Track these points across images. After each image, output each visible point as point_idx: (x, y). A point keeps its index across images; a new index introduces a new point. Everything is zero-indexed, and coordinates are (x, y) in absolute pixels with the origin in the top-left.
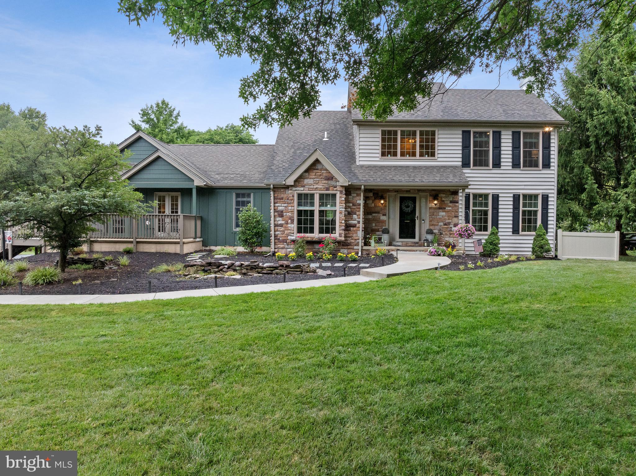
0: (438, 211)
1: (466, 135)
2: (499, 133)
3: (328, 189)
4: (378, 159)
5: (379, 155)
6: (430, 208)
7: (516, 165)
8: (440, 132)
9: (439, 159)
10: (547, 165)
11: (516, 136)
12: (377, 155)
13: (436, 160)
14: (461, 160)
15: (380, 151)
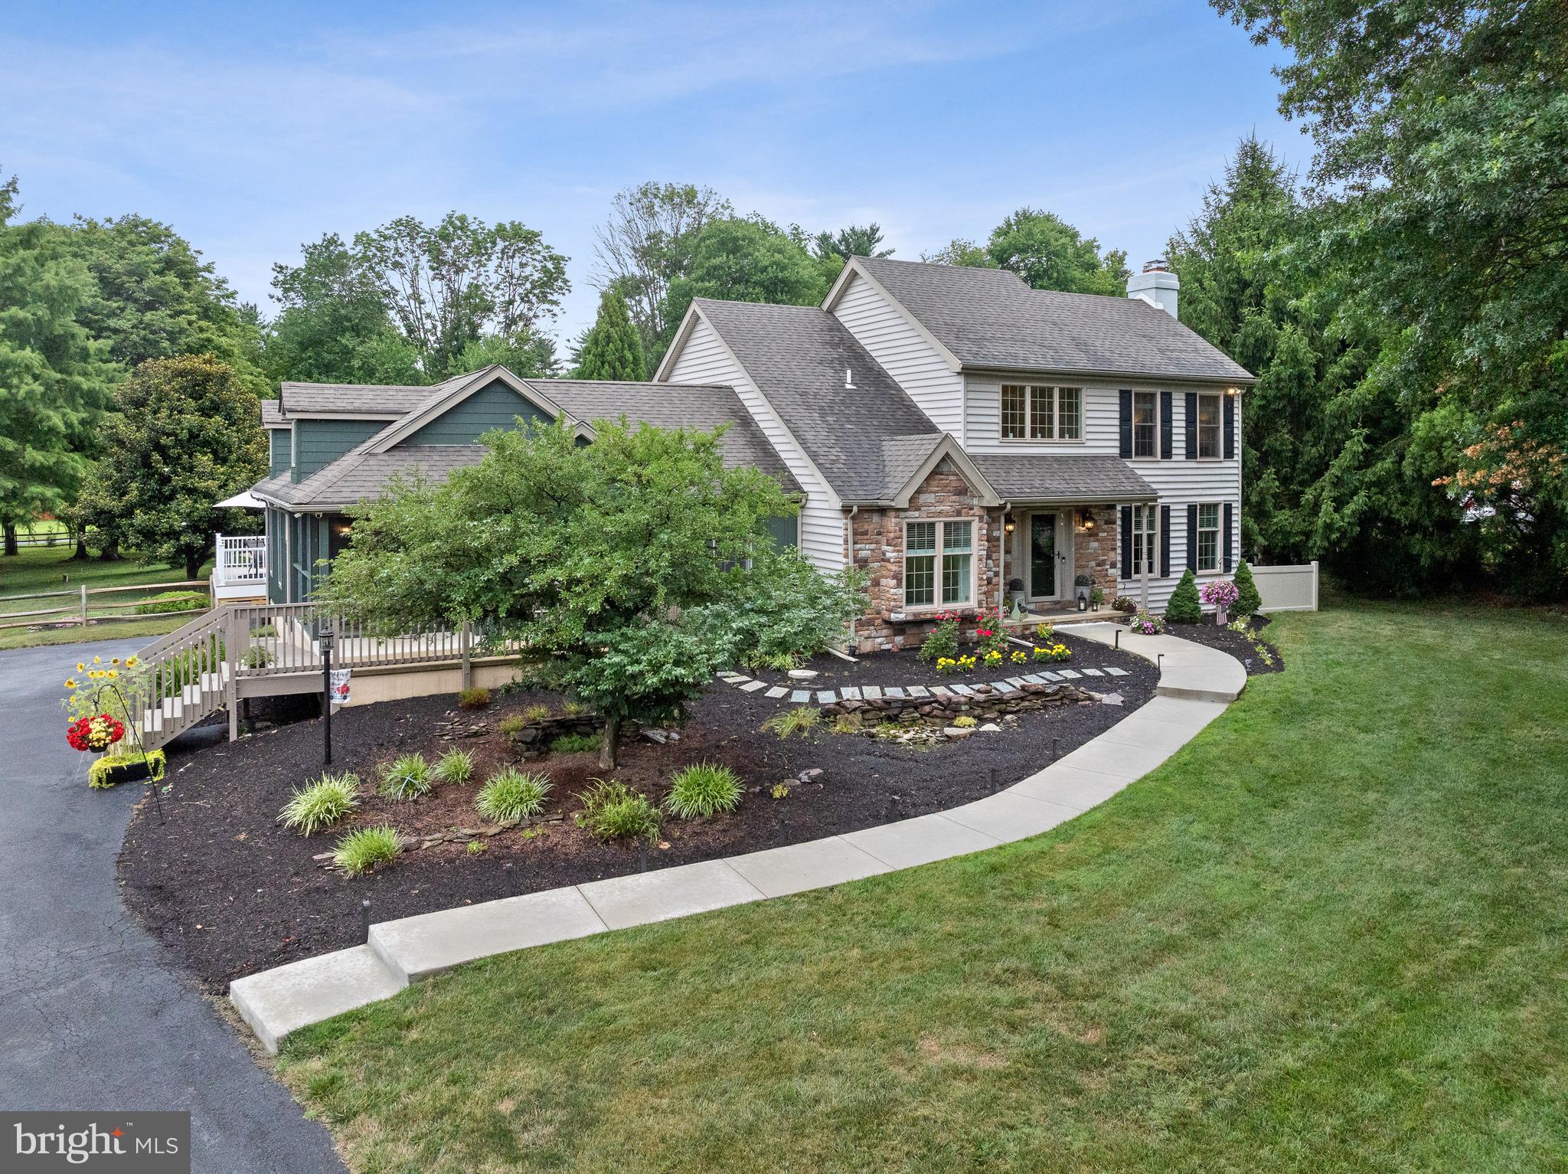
0: (1086, 539)
1: (1125, 397)
2: (1169, 395)
3: (959, 514)
4: (996, 442)
5: (999, 435)
6: (1078, 535)
7: (1190, 454)
8: (1090, 392)
9: (1089, 444)
10: (1229, 454)
11: (1190, 399)
12: (996, 435)
13: (1082, 445)
14: (1117, 444)
15: (999, 428)
